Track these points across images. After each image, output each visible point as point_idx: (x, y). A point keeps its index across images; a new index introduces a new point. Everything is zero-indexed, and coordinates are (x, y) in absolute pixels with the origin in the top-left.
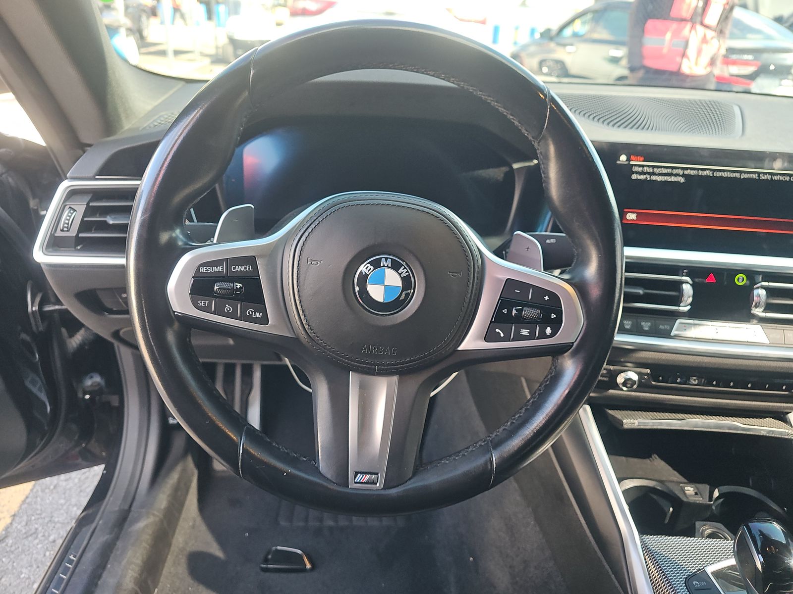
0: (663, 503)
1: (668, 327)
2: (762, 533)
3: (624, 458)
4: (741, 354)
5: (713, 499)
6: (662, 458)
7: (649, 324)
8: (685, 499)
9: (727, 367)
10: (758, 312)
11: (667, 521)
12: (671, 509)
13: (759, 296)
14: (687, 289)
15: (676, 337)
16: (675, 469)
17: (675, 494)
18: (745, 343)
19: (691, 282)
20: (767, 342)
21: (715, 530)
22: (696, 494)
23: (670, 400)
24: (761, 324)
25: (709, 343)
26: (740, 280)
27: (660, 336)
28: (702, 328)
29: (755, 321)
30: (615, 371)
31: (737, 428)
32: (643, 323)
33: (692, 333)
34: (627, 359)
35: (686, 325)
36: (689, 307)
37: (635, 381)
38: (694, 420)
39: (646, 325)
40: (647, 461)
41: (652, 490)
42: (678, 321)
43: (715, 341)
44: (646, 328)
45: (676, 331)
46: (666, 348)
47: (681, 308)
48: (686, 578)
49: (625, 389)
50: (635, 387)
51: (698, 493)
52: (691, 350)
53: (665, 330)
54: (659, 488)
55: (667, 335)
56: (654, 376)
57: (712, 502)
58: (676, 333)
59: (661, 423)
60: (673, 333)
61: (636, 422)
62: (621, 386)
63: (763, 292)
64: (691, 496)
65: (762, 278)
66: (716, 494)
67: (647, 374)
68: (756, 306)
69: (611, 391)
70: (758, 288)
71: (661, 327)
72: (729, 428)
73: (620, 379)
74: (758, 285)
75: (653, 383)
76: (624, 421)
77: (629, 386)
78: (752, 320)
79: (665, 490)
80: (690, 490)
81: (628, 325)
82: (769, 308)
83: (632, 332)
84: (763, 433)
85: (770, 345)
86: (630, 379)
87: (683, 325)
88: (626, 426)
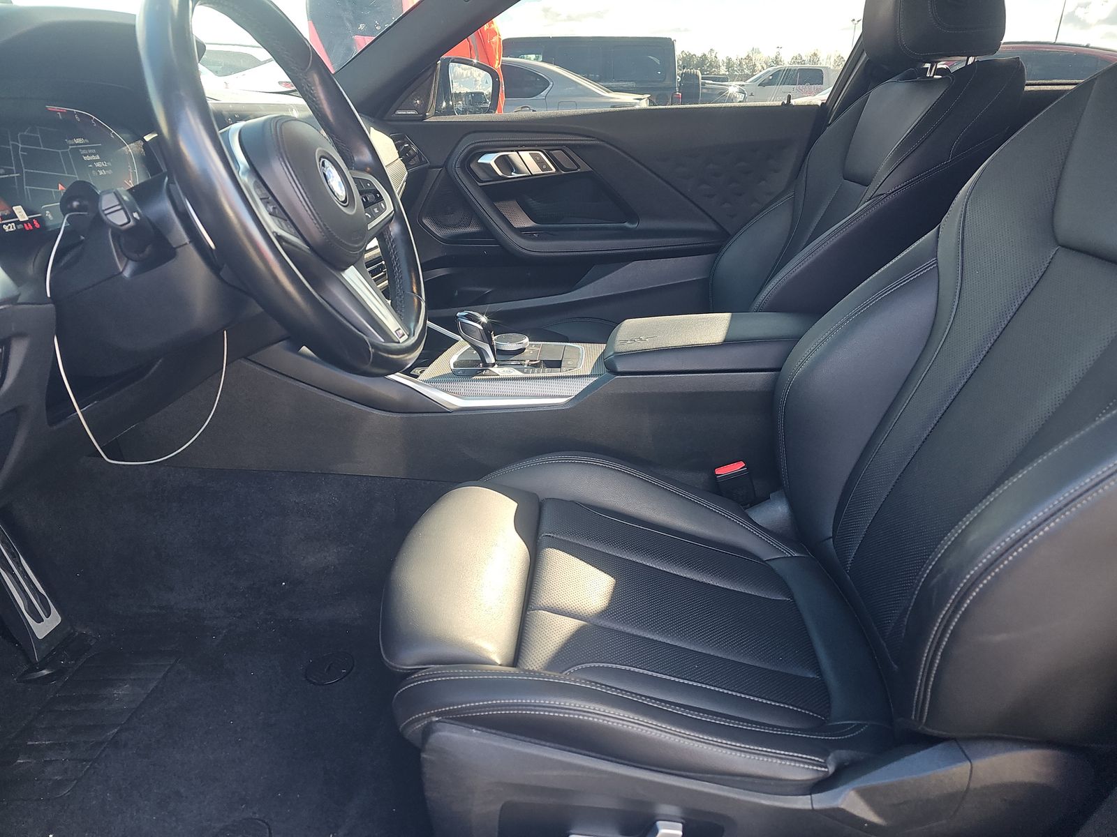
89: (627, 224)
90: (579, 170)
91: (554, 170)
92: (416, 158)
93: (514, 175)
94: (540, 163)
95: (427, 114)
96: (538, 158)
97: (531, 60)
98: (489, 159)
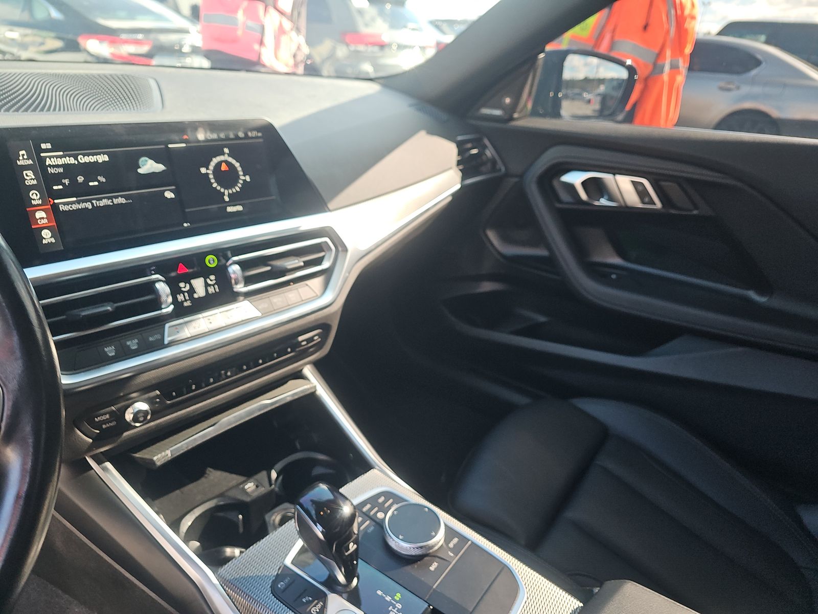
0: (230, 515)
1: (158, 337)
2: (313, 502)
3: (178, 492)
4: (240, 336)
5: (273, 482)
6: (216, 468)
7: (136, 341)
8: (248, 499)
9: (233, 353)
10: (240, 288)
11: (241, 530)
12: (240, 517)
13: (234, 272)
14: (162, 288)
15: (172, 344)
16: (231, 472)
17: (239, 500)
18: (241, 323)
19: (163, 279)
20: (259, 314)
21: (283, 513)
22: (257, 486)
23: (194, 411)
24: (248, 299)
25: (207, 337)
26: (212, 262)
27: (153, 349)
28: (194, 324)
29: (241, 298)
30: (118, 410)
31: (266, 406)
32: (128, 343)
33: (187, 332)
34: (126, 391)
35: (177, 327)
36: (172, 307)
37: (146, 411)
38: (226, 419)
39: (133, 344)
40: (203, 480)
41: (217, 508)
42: (167, 326)
43: (212, 332)
44: (134, 347)
45: (168, 337)
46: (164, 360)
47: (164, 311)
48: (271, 587)
49: (138, 425)
50: (149, 417)
51: (259, 485)
52: (192, 351)
53: (157, 340)
54: (222, 503)
55: (160, 345)
56: (166, 395)
57: (273, 486)
58: (170, 339)
59: (195, 439)
60: (167, 340)
61: (168, 452)
62: (133, 424)
63: (236, 268)
64: (253, 491)
65: (231, 253)
66: (274, 475)
67: (157, 397)
68: (236, 283)
69: (126, 434)
70: (231, 265)
71: (151, 339)
72: (260, 410)
73: (129, 416)
74: (230, 262)
75: (169, 402)
76: (155, 458)
77: (141, 419)
78: (238, 298)
79: (229, 502)
80: (250, 486)
81: (111, 351)
82: (248, 281)
83: (117, 358)
84: (289, 399)
85: (264, 315)
86: (139, 411)
87: (175, 327)
88: (158, 464)
89: (753, 295)
90: (695, 212)
91: (659, 205)
92: (489, 165)
93: (604, 202)
94: (642, 193)
95: (516, 115)
96: (640, 188)
97: (758, 45)
98: (576, 178)
